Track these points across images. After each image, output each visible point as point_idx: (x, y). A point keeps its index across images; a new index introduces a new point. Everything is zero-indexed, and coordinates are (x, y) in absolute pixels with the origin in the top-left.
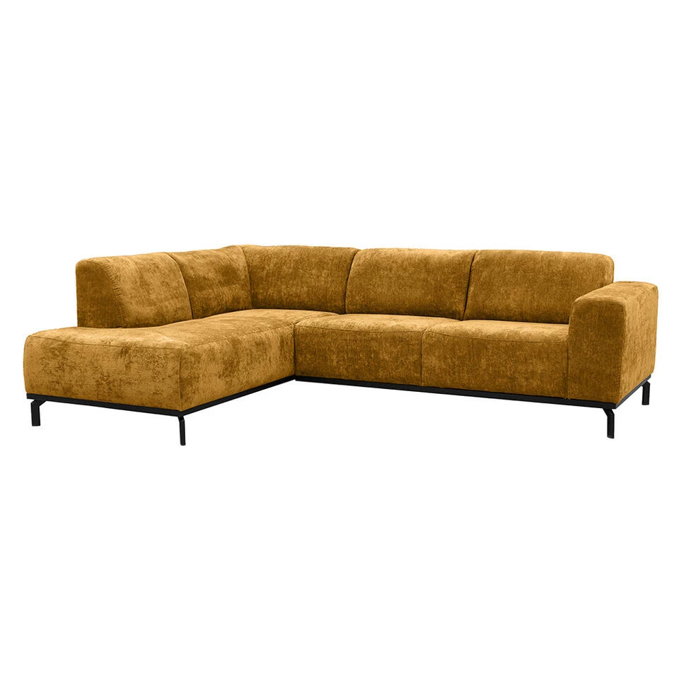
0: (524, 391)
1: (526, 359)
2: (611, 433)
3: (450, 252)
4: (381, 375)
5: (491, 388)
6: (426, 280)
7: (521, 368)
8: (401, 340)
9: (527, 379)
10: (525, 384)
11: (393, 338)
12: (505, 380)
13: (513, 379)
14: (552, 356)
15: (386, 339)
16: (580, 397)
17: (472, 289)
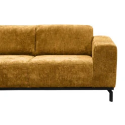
0: (76, 86)
1: (76, 72)
2: (111, 100)
3: (25, 26)
4: (9, 84)
5: (61, 86)
6: (16, 39)
7: (75, 76)
8: (18, 68)
9: (77, 81)
10: (76, 83)
11: (14, 67)
12: (67, 82)
13: (71, 81)
14: (87, 70)
15: (10, 68)
16: (99, 86)
17: (37, 42)
